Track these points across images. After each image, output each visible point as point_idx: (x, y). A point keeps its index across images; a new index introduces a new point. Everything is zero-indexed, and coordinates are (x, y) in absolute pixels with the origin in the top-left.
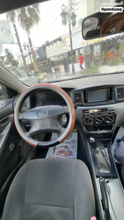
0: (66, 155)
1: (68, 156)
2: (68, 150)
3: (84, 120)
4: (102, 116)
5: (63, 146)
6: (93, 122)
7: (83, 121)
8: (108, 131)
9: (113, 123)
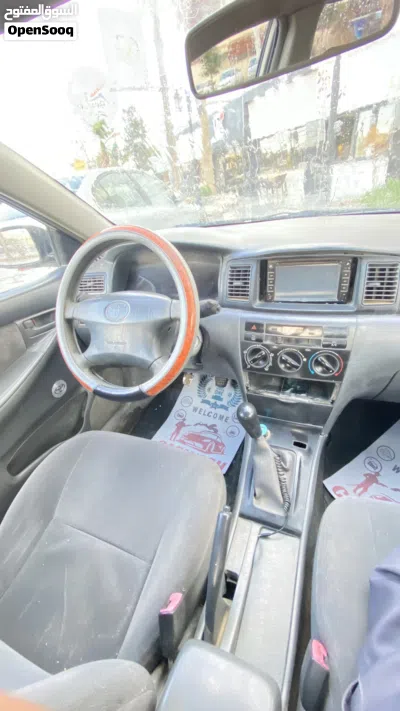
0: (205, 448)
1: (209, 452)
2: (215, 437)
3: (245, 352)
4: (303, 351)
5: (206, 425)
6: (271, 364)
7: (243, 354)
8: (318, 401)
9: (333, 378)
